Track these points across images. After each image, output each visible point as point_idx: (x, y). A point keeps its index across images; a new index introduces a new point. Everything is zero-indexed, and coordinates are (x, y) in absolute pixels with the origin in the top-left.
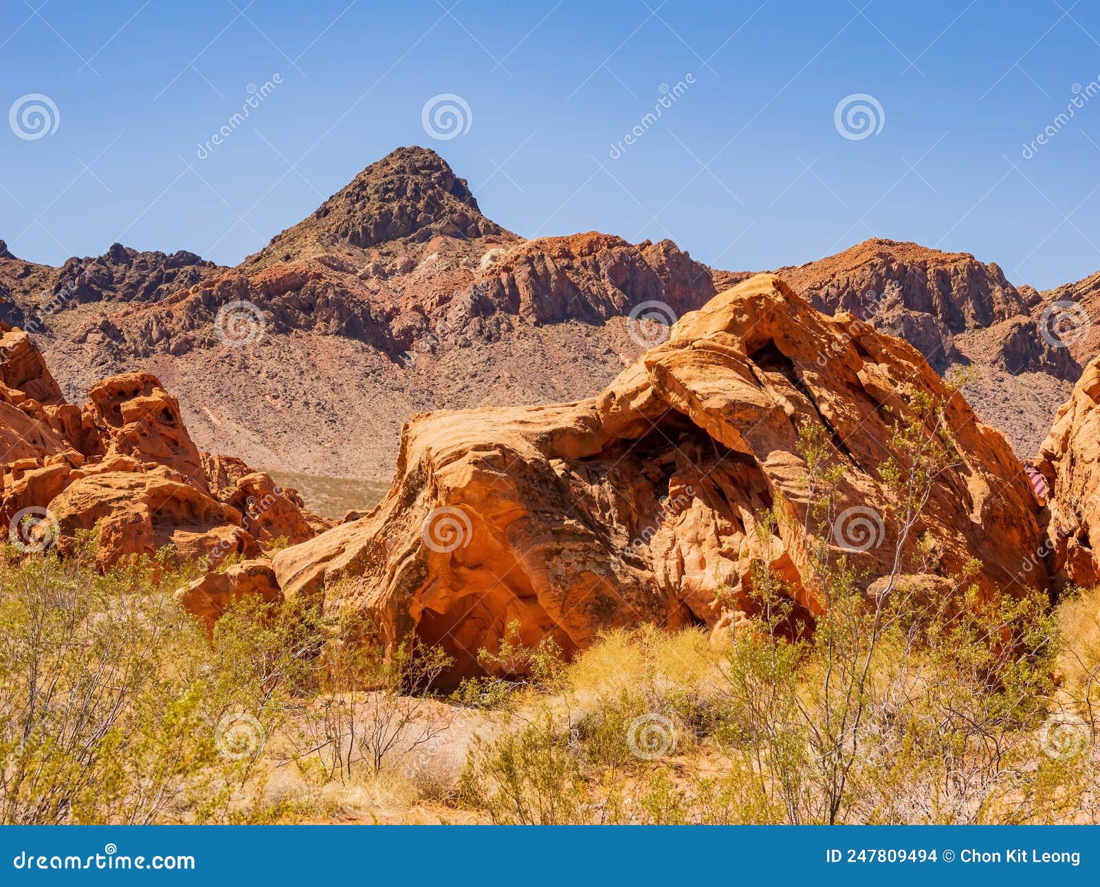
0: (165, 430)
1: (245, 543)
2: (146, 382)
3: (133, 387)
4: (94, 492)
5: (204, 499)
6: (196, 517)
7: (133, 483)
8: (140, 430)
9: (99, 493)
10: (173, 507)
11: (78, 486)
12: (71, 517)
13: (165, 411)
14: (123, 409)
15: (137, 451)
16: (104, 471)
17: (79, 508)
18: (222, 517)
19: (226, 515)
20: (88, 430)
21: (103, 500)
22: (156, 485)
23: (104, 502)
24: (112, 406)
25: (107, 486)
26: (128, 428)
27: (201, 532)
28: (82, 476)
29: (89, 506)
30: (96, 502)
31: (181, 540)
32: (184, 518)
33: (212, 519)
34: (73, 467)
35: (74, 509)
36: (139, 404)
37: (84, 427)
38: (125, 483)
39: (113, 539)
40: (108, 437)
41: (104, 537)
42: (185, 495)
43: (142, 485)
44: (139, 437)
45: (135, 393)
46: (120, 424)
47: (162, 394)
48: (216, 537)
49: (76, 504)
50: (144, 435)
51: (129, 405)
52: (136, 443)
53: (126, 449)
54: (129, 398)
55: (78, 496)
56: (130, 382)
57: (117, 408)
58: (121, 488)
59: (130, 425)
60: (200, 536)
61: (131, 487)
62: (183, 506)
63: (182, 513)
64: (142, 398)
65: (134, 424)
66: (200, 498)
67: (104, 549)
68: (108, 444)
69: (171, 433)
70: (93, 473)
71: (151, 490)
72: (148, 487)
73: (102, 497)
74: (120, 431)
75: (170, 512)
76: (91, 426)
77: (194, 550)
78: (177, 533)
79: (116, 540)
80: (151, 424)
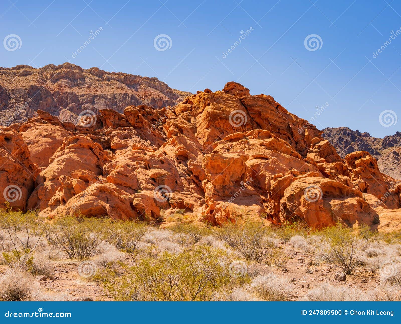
0: (370, 169)
1: (363, 204)
2: (365, 154)
3: (359, 156)
4: (299, 185)
5: (345, 187)
6: (343, 194)
7: (315, 181)
8: (362, 169)
9: (301, 186)
10: (333, 191)
11: (295, 183)
12: (292, 195)
13: (371, 163)
14: (356, 163)
15: (360, 176)
16: (306, 177)
17: (294, 192)
18: (354, 194)
19: (355, 193)
20: (345, 170)
21: (303, 188)
22: (324, 182)
23: (303, 189)
24: (353, 162)
25: (305, 183)
26: (358, 169)
27: (343, 200)
28: (297, 179)
29: (298, 191)
30: (300, 189)
31: (334, 203)
32: (338, 195)
33: (349, 195)
34: (295, 176)
35: (292, 192)
36: (361, 161)
37: (344, 169)
38: (312, 181)
39: (307, 204)
40: (352, 172)
41: (303, 203)
42: (337, 185)
43: (319, 182)
44: (361, 172)
45: (360, 158)
46: (355, 168)
47: (370, 158)
48: (348, 202)
49: (293, 190)
50: (363, 171)
51: (358, 162)
52: (360, 174)
53: (357, 176)
54: (358, 159)
55: (294, 187)
56: (359, 154)
57: (354, 163)
58: (310, 183)
59: (358, 168)
60: (342, 202)
61: (314, 183)
62: (337, 190)
63: (337, 193)
64: (362, 159)
65: (360, 168)
66: (343, 186)
67: (304, 208)
68: (352, 175)
69: (373, 170)
70: (301, 178)
71: (322, 184)
72: (321, 182)
73: (302, 187)
74: (355, 170)
75: (332, 192)
76: (346, 169)
77: (339, 208)
78: (333, 201)
79: (308, 204)
80: (366, 167)
